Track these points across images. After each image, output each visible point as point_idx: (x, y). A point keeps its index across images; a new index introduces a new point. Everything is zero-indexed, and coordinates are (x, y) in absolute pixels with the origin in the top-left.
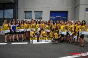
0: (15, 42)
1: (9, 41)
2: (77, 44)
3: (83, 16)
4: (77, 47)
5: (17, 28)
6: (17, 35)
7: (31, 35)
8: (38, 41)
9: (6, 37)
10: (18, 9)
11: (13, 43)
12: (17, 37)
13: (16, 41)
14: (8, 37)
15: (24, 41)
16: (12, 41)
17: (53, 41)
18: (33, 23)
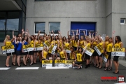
0: (20, 66)
1: (13, 65)
2: (110, 69)
3: (117, 29)
4: (109, 75)
5: (24, 47)
6: (24, 56)
7: (44, 57)
8: (53, 65)
9: (8, 59)
10: (25, 18)
11: (18, 69)
12: (24, 59)
13: (22, 64)
14: (10, 59)
15: (33, 65)
16: (17, 66)
17: (75, 66)
18: (47, 39)
